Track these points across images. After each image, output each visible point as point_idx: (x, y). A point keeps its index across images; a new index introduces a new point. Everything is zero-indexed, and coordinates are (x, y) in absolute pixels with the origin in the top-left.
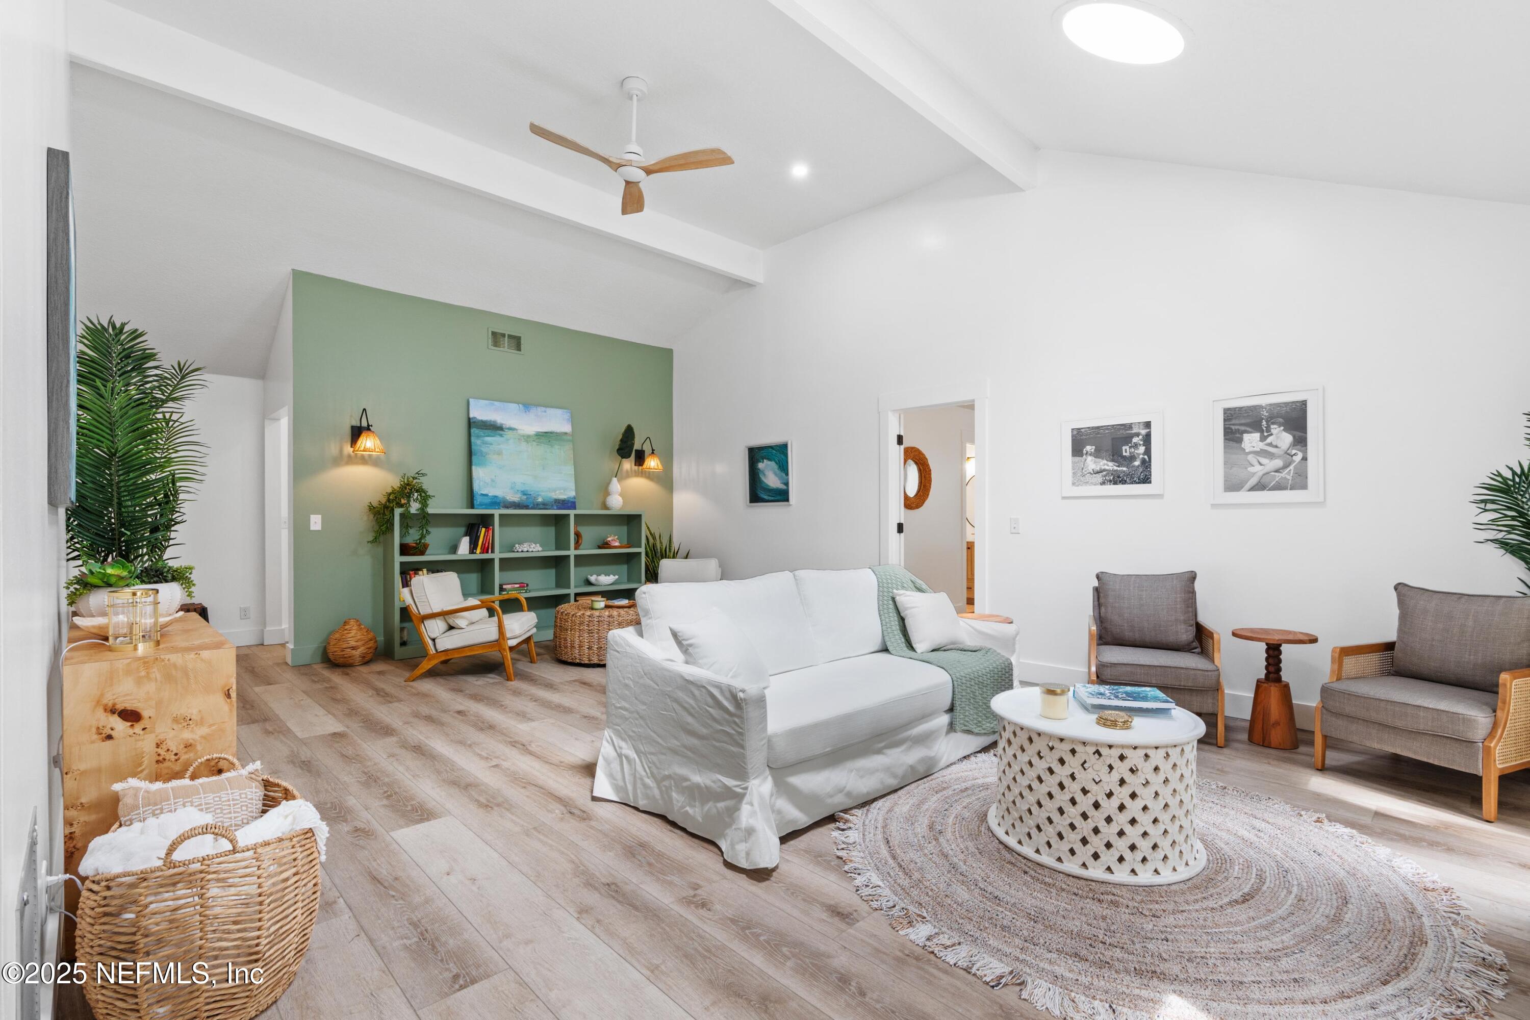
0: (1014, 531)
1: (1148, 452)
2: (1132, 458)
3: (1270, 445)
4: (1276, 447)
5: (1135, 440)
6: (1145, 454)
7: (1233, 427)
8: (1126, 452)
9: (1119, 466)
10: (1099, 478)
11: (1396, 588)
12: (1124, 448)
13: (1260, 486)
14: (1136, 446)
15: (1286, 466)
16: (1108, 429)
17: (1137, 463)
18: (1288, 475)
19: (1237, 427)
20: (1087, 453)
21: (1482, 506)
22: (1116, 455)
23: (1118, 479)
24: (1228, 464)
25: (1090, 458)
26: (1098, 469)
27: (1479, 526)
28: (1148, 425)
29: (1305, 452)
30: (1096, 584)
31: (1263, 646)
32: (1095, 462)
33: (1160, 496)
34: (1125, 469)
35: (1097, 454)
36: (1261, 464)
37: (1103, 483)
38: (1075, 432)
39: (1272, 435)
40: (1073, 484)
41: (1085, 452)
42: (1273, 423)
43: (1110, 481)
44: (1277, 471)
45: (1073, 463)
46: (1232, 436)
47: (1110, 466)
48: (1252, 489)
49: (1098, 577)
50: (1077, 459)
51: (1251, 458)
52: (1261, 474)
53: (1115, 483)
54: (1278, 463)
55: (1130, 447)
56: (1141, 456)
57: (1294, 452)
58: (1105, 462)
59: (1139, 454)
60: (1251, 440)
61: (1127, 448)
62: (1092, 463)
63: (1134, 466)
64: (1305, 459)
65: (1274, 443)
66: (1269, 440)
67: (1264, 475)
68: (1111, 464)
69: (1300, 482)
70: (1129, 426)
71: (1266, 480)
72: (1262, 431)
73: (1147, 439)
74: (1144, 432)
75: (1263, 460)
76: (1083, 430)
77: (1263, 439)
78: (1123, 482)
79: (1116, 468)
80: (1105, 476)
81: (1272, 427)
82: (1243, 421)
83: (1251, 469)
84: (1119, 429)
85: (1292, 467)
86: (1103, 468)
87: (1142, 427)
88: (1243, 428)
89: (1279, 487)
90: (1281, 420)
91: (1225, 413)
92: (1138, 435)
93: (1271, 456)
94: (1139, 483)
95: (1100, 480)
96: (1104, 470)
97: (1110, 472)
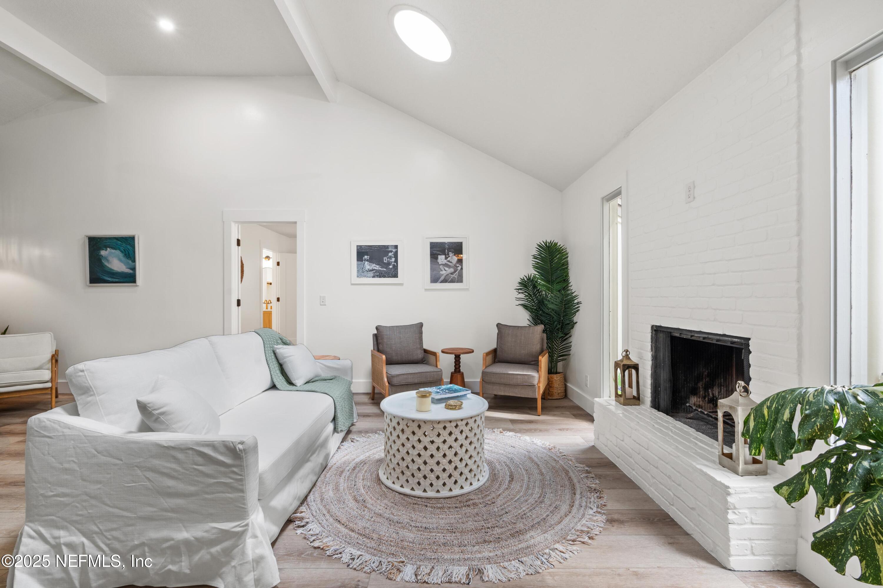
0: (322, 303)
1: (396, 261)
2: (389, 264)
3: (449, 261)
4: (451, 262)
5: (390, 254)
6: (394, 262)
7: (434, 252)
8: (385, 260)
9: (382, 268)
10: (371, 274)
11: (497, 326)
12: (384, 258)
13: (445, 281)
14: (390, 258)
15: (455, 272)
16: (376, 247)
17: (391, 267)
18: (455, 275)
19: (436, 252)
20: (365, 260)
21: (517, 291)
22: (380, 262)
23: (381, 275)
24: (432, 269)
25: (366, 263)
26: (371, 269)
27: (518, 299)
28: (396, 247)
29: (462, 266)
30: (376, 332)
31: (453, 356)
32: (369, 265)
33: (401, 284)
34: (385, 269)
35: (371, 261)
36: (445, 270)
37: (374, 277)
38: (359, 248)
39: (449, 257)
40: (358, 276)
41: (364, 259)
42: (450, 251)
43: (377, 276)
44: (452, 274)
45: (358, 265)
46: (434, 256)
47: (377, 267)
48: (442, 282)
49: (377, 328)
50: (360, 262)
51: (441, 267)
52: (445, 275)
53: (380, 277)
54: (452, 270)
55: (388, 258)
56: (393, 263)
57: (458, 265)
58: (375, 265)
59: (392, 262)
60: (441, 259)
61: (386, 258)
62: (368, 266)
63: (389, 268)
64: (462, 269)
65: (450, 261)
66: (449, 259)
67: (447, 275)
68: (377, 266)
69: (460, 280)
70: (387, 247)
71: (447, 278)
72: (445, 255)
73: (396, 255)
74: (394, 250)
75: (446, 269)
76: (363, 247)
77: (446, 258)
78: (384, 277)
79: (380, 269)
80: (375, 273)
81: (450, 253)
82: (438, 249)
83: (441, 272)
84: (382, 248)
85: (457, 272)
86: (374, 268)
87: (393, 248)
88: (438, 253)
89: (452, 281)
90: (453, 250)
91: (430, 245)
92: (391, 251)
93: (449, 267)
94: (392, 277)
95: (372, 275)
96: (374, 270)
97: (377, 271)
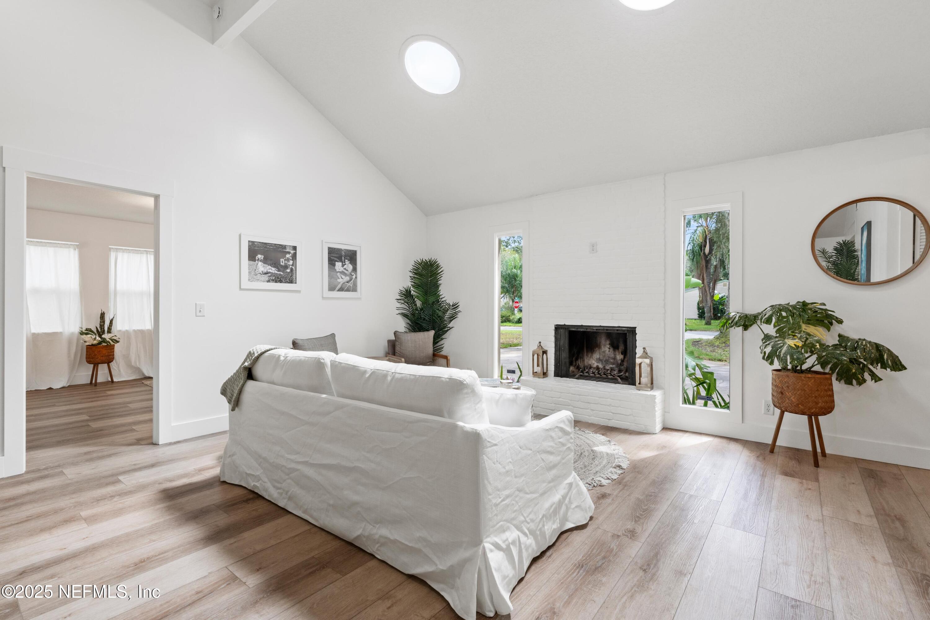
0: (198, 314)
1: (294, 264)
2: (286, 267)
3: (345, 269)
4: (347, 270)
5: (288, 256)
6: (292, 265)
7: (332, 258)
8: (282, 263)
9: (278, 271)
10: (266, 277)
12: (281, 260)
13: (341, 289)
14: (288, 260)
15: (351, 280)
16: (272, 246)
17: (288, 270)
18: (351, 284)
19: (333, 258)
20: (258, 260)
21: (397, 301)
22: (276, 264)
23: (278, 279)
24: (330, 276)
25: (260, 263)
26: (265, 271)
27: (398, 309)
28: (295, 248)
29: (356, 274)
32: (264, 267)
33: (299, 292)
34: (282, 273)
35: (265, 261)
36: (342, 278)
37: (268, 281)
38: (250, 244)
39: (345, 264)
40: (249, 280)
41: (257, 258)
42: (346, 259)
43: (273, 280)
44: (347, 282)
45: (249, 265)
46: (332, 263)
47: (273, 270)
48: (338, 291)
50: (252, 262)
51: (338, 274)
52: (342, 283)
53: (276, 282)
54: (347, 278)
55: (285, 260)
56: (291, 267)
57: (353, 274)
58: (270, 267)
59: (290, 265)
60: (338, 265)
61: (283, 260)
62: (261, 267)
63: (287, 272)
64: (356, 278)
65: (347, 269)
66: (345, 267)
67: (343, 283)
68: (273, 269)
69: (354, 289)
70: (284, 247)
71: (343, 286)
72: (342, 262)
73: (294, 257)
74: (292, 252)
75: (343, 277)
76: (255, 243)
77: (343, 266)
78: (281, 281)
79: (276, 272)
80: (270, 276)
81: (346, 260)
82: (335, 255)
83: (338, 280)
84: (279, 248)
85: (352, 281)
86: (269, 271)
87: (291, 249)
88: (336, 259)
89: (348, 290)
90: (348, 258)
91: (328, 250)
92: (289, 253)
93: (345, 275)
94: (289, 283)
95: (267, 279)
96: (270, 273)
97: (273, 275)
